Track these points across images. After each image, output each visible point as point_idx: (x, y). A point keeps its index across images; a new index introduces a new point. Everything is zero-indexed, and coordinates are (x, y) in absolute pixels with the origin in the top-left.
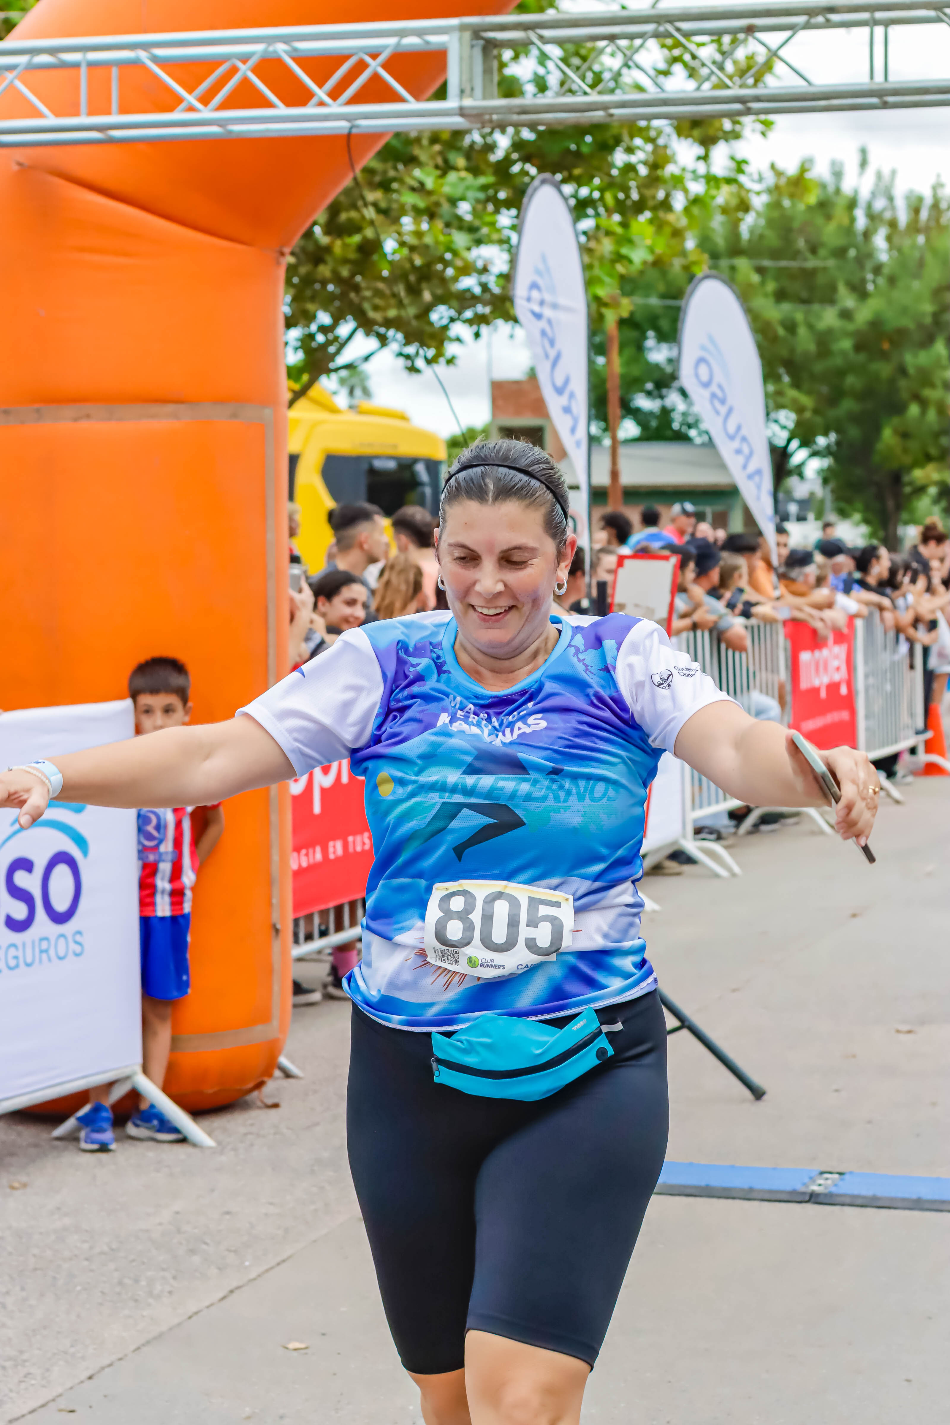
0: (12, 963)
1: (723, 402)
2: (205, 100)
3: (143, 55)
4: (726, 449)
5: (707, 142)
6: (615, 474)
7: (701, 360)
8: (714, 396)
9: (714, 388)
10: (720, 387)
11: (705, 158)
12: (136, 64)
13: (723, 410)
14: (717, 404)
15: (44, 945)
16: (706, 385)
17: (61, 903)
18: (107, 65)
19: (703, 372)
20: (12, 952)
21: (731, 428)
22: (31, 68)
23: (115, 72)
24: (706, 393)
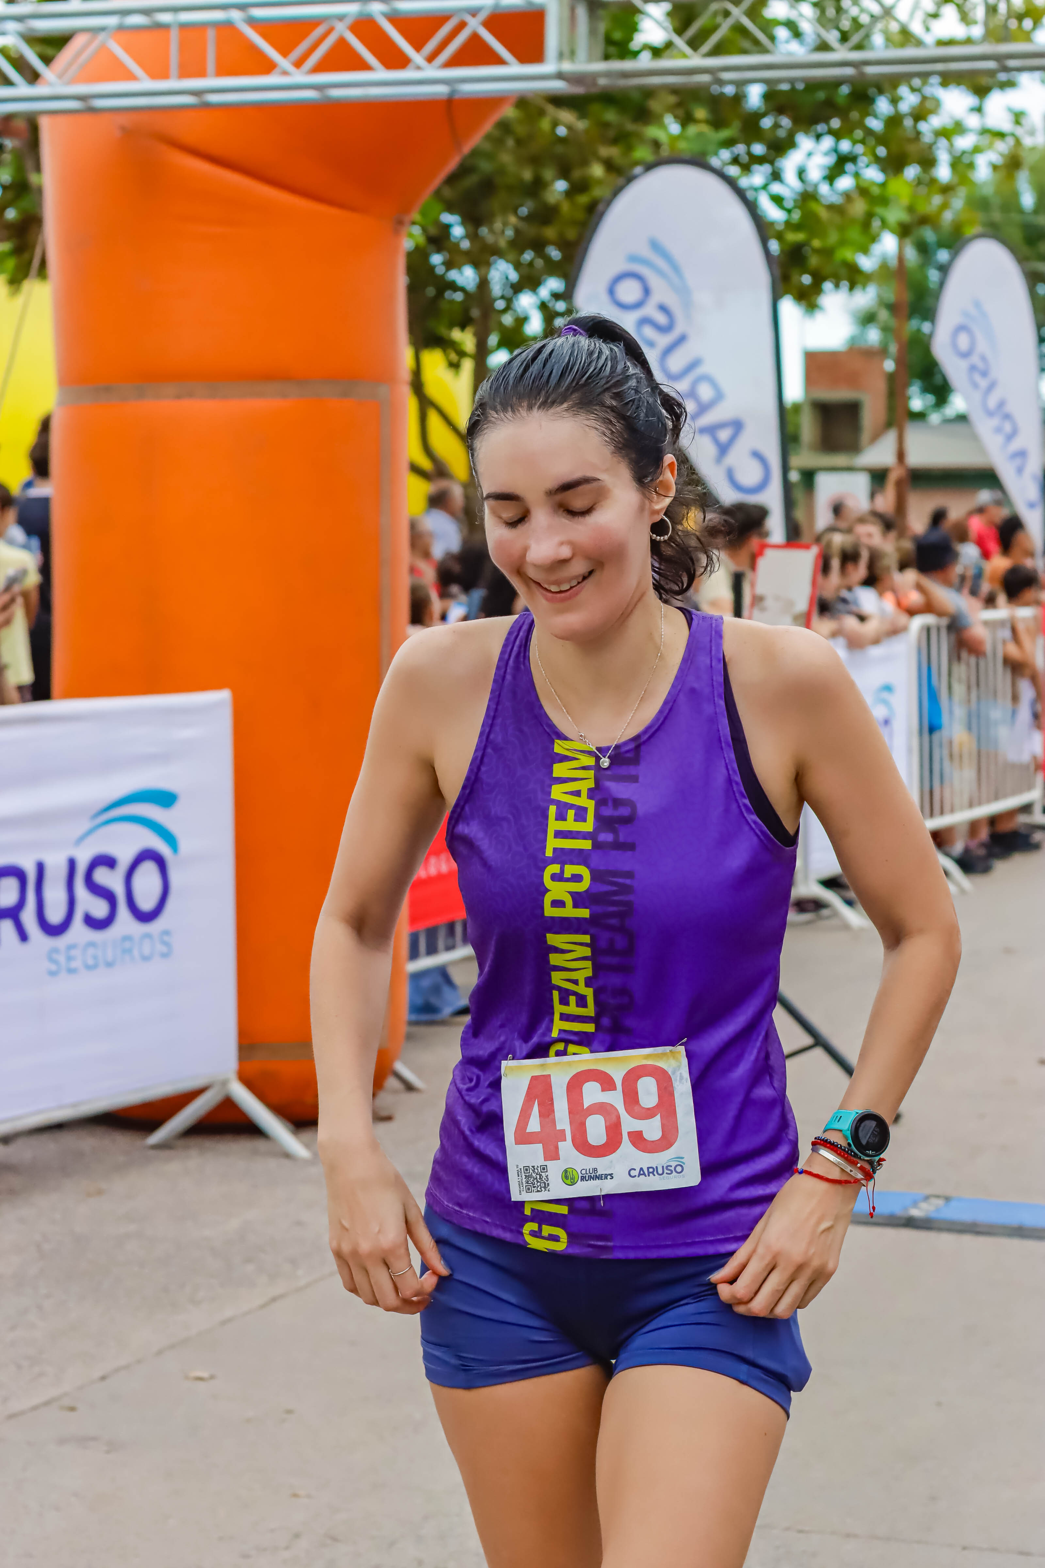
0: (90, 962)
1: (984, 374)
2: (298, 64)
3: (236, 16)
4: (984, 427)
5: (981, 92)
6: (901, 455)
7: (961, 328)
8: (973, 368)
9: (975, 359)
10: (983, 358)
11: (979, 110)
12: (227, 26)
13: (983, 383)
14: (977, 377)
15: (127, 945)
16: (965, 355)
17: (146, 902)
18: (202, 26)
19: (963, 341)
20: (91, 951)
21: (992, 403)
22: (121, 28)
23: (211, 34)
24: (963, 364)
